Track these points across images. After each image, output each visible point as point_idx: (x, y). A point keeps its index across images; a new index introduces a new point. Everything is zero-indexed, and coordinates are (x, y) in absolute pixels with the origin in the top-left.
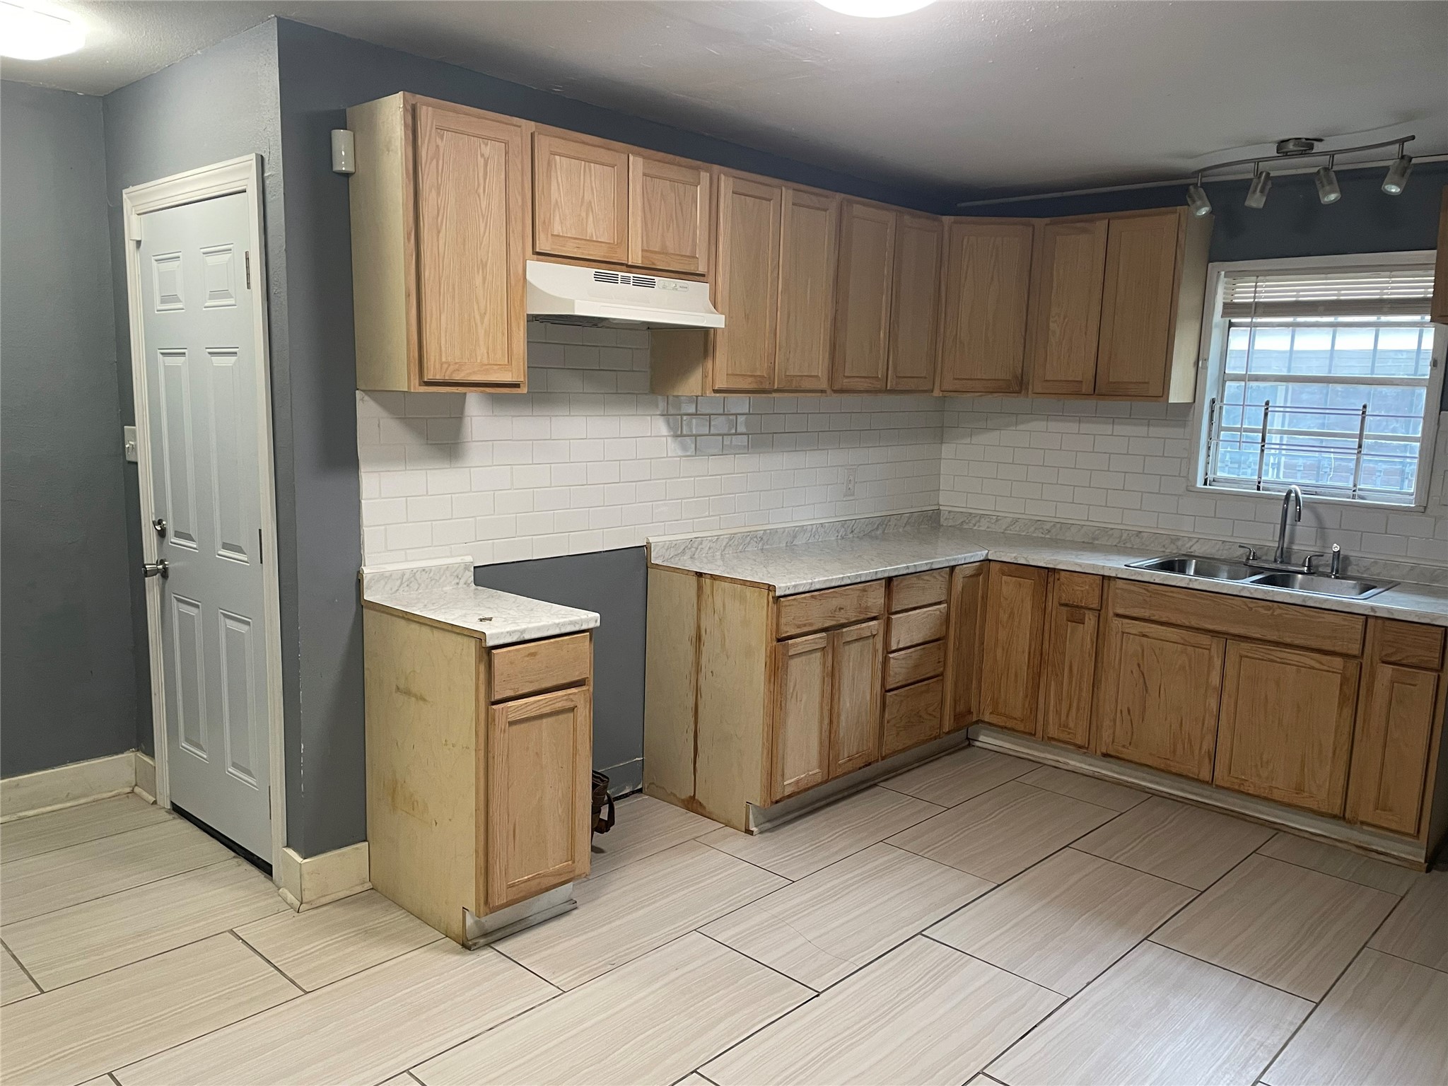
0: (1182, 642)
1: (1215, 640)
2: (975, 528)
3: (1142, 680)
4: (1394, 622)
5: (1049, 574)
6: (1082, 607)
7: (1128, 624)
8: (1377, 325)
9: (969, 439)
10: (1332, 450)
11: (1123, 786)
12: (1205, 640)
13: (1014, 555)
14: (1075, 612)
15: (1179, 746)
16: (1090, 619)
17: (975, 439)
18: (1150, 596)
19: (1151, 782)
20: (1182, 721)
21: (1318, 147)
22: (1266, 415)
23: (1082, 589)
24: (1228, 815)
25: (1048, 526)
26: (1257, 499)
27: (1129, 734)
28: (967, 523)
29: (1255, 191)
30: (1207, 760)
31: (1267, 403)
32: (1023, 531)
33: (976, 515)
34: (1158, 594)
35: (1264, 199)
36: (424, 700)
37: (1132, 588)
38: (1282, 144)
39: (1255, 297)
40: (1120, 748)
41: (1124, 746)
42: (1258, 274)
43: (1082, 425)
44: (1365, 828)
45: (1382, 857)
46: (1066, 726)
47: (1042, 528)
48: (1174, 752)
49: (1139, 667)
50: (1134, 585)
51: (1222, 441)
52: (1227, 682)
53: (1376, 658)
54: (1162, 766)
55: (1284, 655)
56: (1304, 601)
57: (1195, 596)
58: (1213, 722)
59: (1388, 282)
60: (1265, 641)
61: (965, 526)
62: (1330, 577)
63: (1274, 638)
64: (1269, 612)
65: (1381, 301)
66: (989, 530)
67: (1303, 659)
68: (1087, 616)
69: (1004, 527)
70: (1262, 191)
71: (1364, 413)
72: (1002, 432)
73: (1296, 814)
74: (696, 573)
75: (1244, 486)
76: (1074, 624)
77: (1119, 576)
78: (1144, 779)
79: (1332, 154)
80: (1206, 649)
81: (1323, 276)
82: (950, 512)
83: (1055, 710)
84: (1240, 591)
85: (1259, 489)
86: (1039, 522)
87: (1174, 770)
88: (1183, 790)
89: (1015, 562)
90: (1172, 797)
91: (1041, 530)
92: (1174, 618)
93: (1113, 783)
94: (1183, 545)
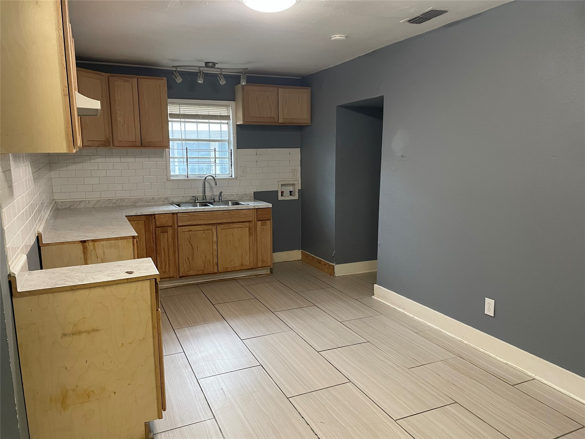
0: (203, 229)
1: (214, 226)
2: (78, 207)
3: (191, 246)
4: (259, 209)
5: (152, 216)
6: (166, 226)
7: (184, 228)
8: (221, 123)
9: (66, 168)
10: (205, 163)
11: (186, 286)
12: (210, 227)
13: (135, 212)
14: (164, 228)
15: (206, 265)
16: (170, 230)
17: (69, 168)
18: (191, 217)
19: (194, 281)
20: (206, 256)
21: (217, 66)
22: (187, 152)
23: (165, 220)
24: (221, 281)
25: (115, 201)
26: (188, 181)
27: (189, 266)
28: (73, 206)
29: (200, 77)
30: (216, 266)
31: (187, 148)
32: (103, 205)
33: (77, 202)
34: (193, 215)
35: (203, 80)
36: (98, 330)
37: (184, 215)
38: (206, 63)
39: (180, 112)
40: (187, 272)
41: (188, 271)
42: (180, 104)
43: (121, 159)
44: (259, 269)
45: (261, 276)
46: (165, 272)
47: (112, 202)
48: (205, 267)
49: (190, 242)
50: (184, 214)
51: (171, 162)
52: (219, 239)
53: (256, 220)
54: (202, 273)
55: (234, 226)
56: (237, 208)
57: (205, 214)
58: (216, 252)
59: (217, 110)
60: (228, 223)
61: (72, 207)
62: (220, 202)
63: (231, 221)
64: (228, 214)
65: (209, 115)
66: (86, 207)
67: (238, 226)
68: (168, 229)
69: (93, 205)
70: (202, 78)
71: (215, 150)
72: (83, 163)
73: (239, 273)
74: (81, 241)
75: (181, 177)
76: (163, 233)
77: (179, 212)
78: (191, 281)
79: (221, 69)
80: (211, 230)
81: (199, 106)
82: (62, 202)
83: (160, 267)
84: (219, 209)
85: (188, 177)
86: (110, 200)
87: (206, 273)
88: (204, 279)
89: (136, 215)
90: (203, 283)
91: (111, 203)
92: (200, 222)
93: (182, 286)
94: (170, 200)
